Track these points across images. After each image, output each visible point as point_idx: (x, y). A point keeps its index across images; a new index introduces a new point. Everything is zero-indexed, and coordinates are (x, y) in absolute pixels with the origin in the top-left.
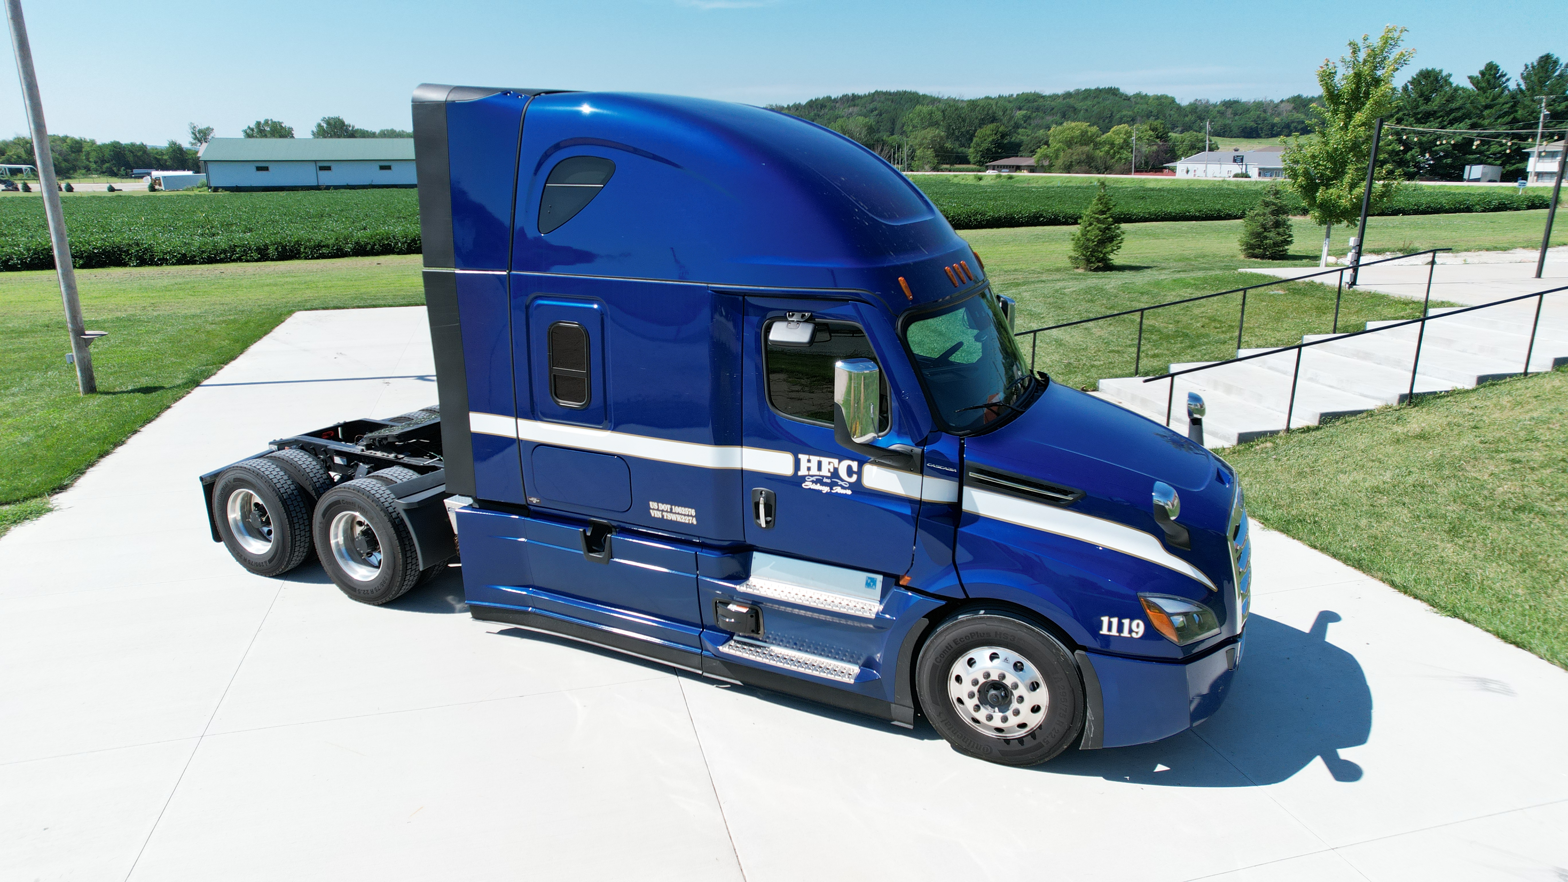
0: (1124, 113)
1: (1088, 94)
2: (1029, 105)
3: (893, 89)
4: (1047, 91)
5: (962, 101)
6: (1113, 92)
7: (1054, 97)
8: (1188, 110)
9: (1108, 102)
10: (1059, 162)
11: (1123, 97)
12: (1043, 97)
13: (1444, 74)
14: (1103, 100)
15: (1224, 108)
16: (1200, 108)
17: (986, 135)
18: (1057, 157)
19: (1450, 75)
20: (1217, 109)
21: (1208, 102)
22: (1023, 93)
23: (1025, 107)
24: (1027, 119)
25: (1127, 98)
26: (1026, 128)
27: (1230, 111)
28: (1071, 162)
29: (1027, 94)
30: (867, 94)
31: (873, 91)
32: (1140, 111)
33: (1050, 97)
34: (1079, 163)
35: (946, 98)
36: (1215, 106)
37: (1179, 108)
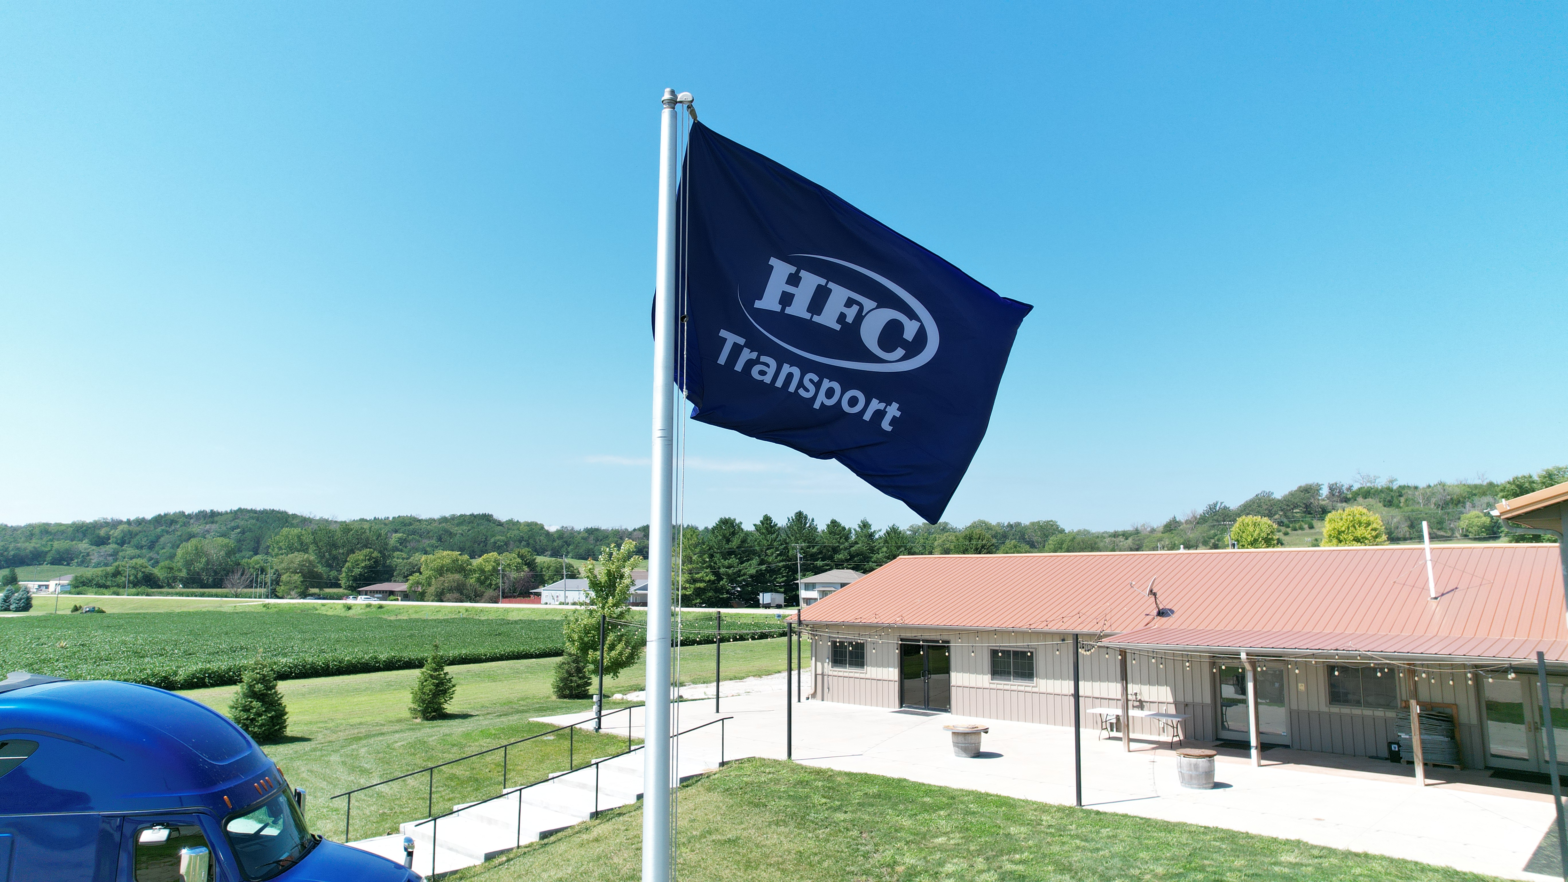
0: (498, 538)
1: (462, 520)
2: (404, 528)
3: (259, 508)
4: (424, 515)
5: (336, 522)
6: (487, 518)
7: (431, 521)
8: (555, 535)
9: (482, 527)
10: (432, 590)
11: (497, 523)
12: (420, 521)
13: (737, 522)
14: (478, 525)
15: (586, 535)
16: (566, 535)
17: (359, 559)
18: (429, 585)
19: (741, 523)
20: (581, 535)
21: (573, 528)
22: (399, 516)
23: (401, 531)
24: (402, 542)
25: (500, 524)
26: (401, 551)
27: (592, 537)
28: (443, 589)
29: (403, 517)
30: (229, 511)
31: (236, 508)
32: (513, 536)
33: (426, 521)
34: (451, 590)
35: (318, 518)
36: (579, 532)
37: (548, 534)
